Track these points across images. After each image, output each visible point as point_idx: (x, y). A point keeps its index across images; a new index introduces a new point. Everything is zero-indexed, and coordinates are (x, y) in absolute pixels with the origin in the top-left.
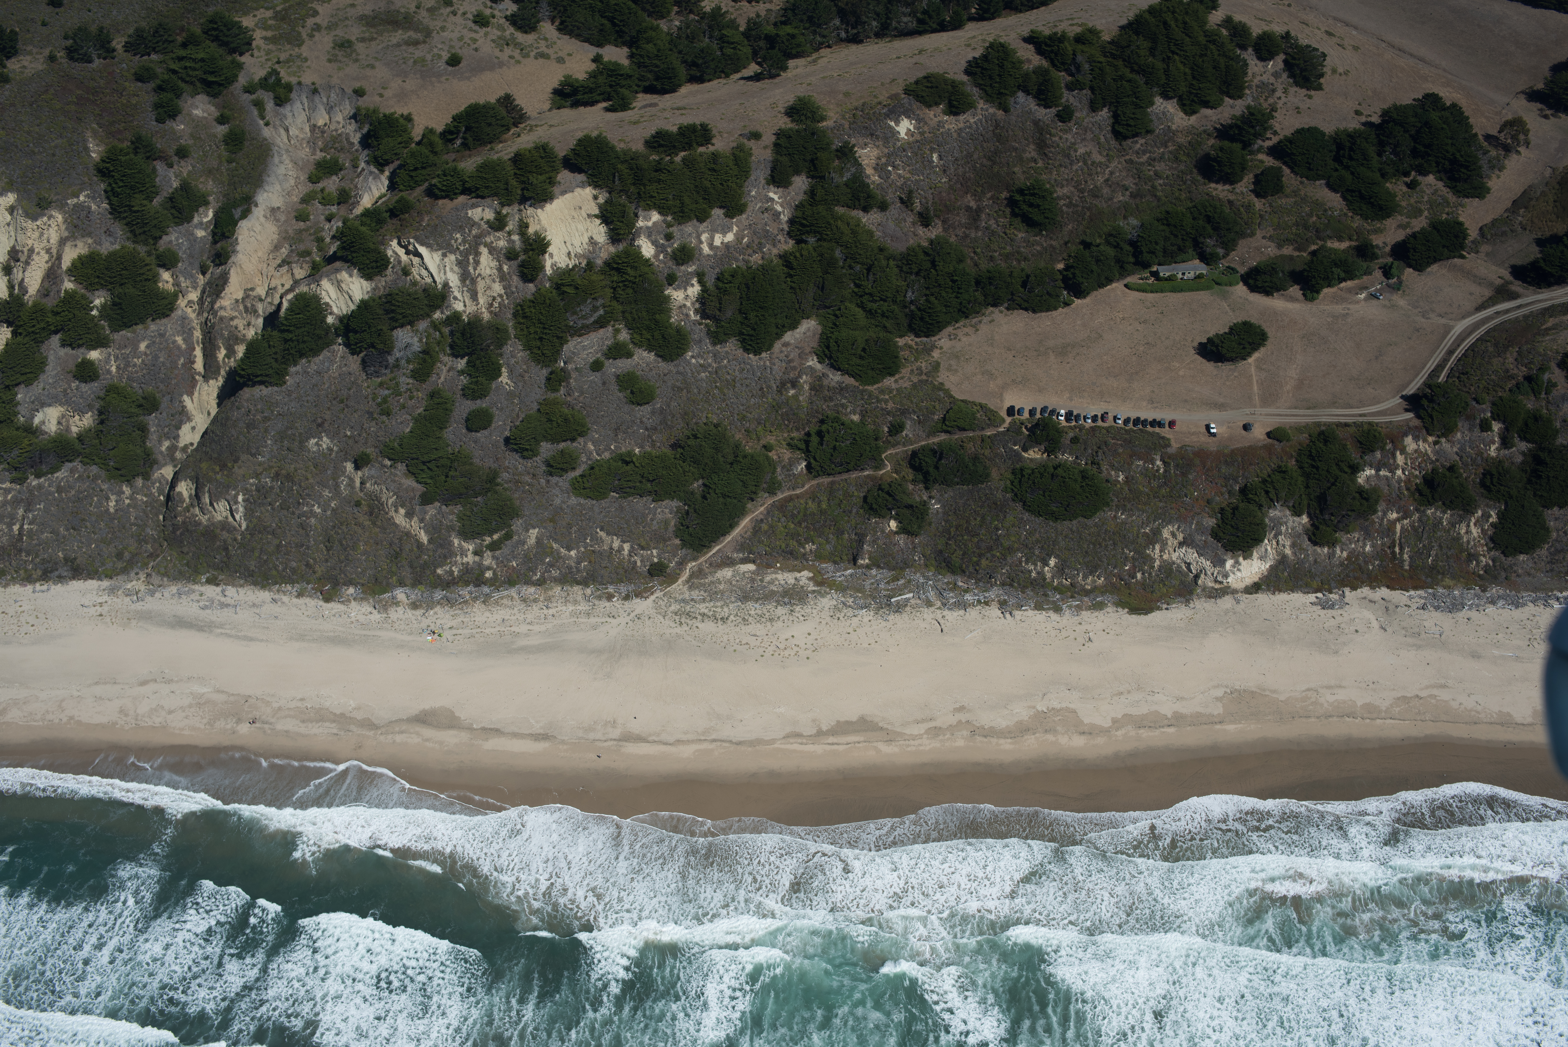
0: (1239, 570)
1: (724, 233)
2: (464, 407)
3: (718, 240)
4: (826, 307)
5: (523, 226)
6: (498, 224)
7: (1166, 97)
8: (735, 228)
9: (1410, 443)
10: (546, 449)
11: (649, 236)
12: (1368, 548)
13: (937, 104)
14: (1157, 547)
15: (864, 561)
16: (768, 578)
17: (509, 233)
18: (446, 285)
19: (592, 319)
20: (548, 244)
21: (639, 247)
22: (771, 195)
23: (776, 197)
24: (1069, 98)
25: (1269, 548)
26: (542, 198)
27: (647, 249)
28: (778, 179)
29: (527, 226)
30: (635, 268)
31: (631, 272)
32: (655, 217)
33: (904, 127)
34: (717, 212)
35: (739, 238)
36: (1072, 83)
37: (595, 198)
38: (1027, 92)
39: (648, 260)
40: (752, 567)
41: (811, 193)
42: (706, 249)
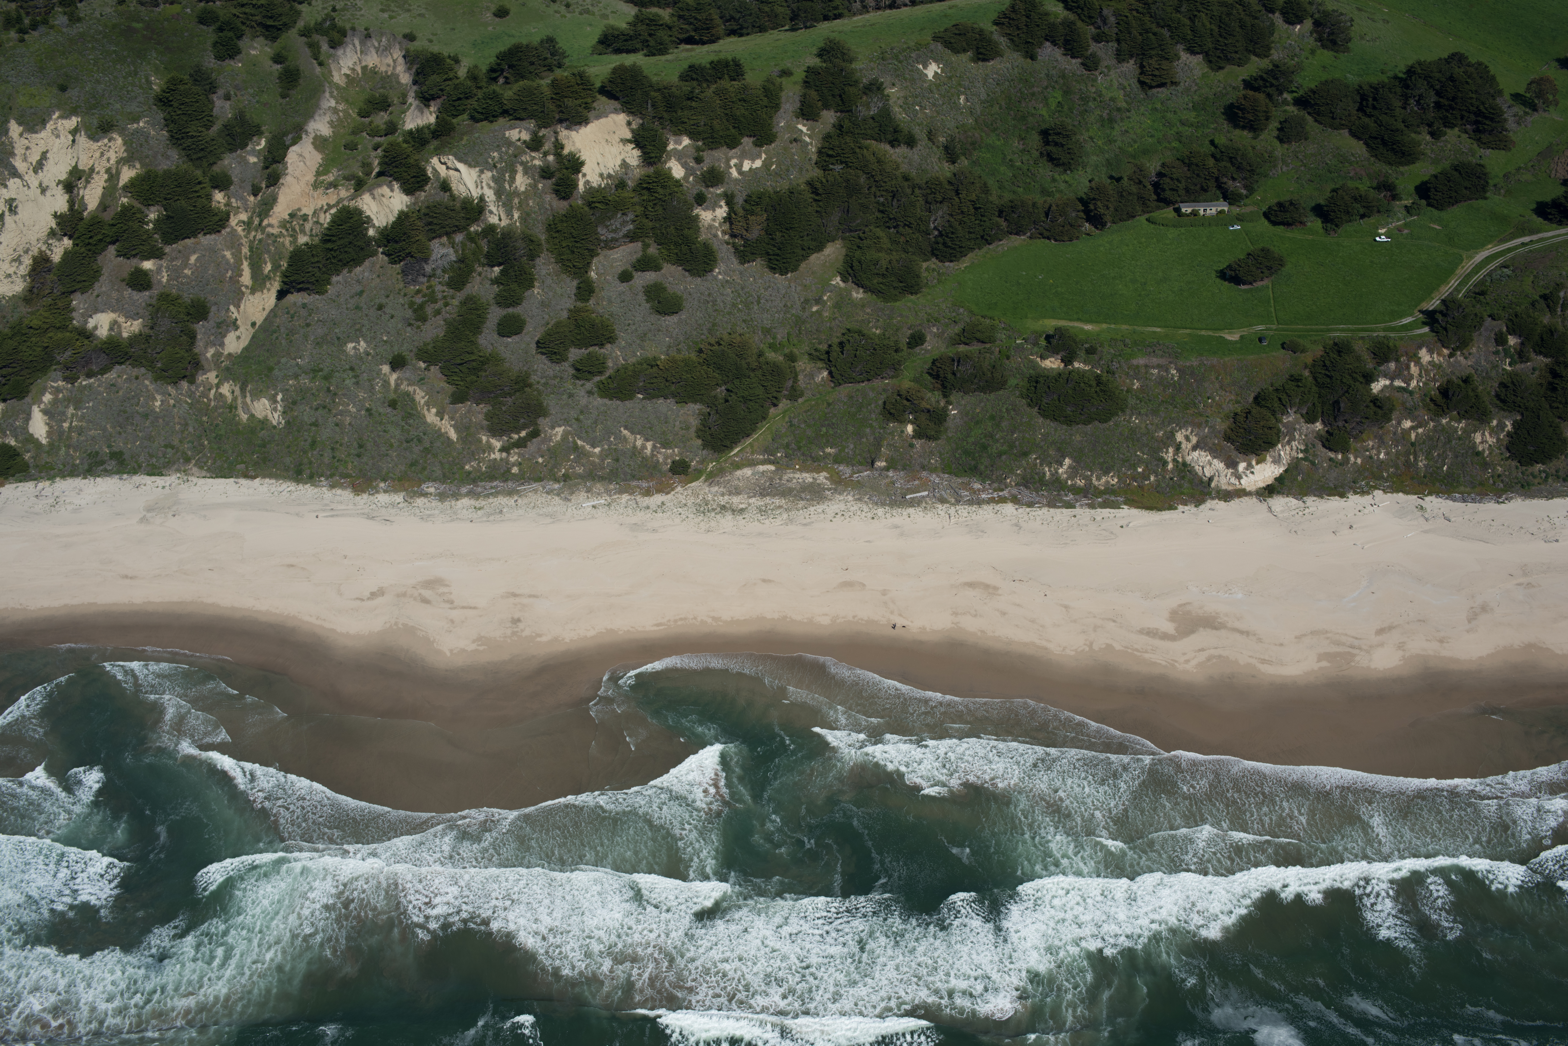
0: (1252, 473)
1: (753, 160)
2: (495, 314)
3: (747, 166)
4: (851, 231)
5: (559, 146)
6: (535, 144)
7: (1192, 51)
8: (764, 156)
9: (1425, 356)
10: (575, 354)
11: (679, 160)
12: (1382, 456)
13: (965, 51)
14: (1171, 450)
15: (880, 464)
16: (785, 477)
17: (545, 154)
18: (482, 198)
19: (621, 234)
20: (582, 164)
21: (670, 169)
22: (800, 127)
23: (804, 129)
24: (1094, 48)
25: (1282, 453)
26: (577, 120)
27: (677, 171)
28: (807, 113)
29: (562, 147)
30: (664, 187)
31: (660, 190)
32: (686, 141)
33: (932, 70)
34: (747, 142)
35: (766, 165)
36: (1098, 35)
37: (629, 123)
38: (1054, 43)
39: (677, 181)
40: (772, 468)
41: (839, 127)
42: (734, 173)
